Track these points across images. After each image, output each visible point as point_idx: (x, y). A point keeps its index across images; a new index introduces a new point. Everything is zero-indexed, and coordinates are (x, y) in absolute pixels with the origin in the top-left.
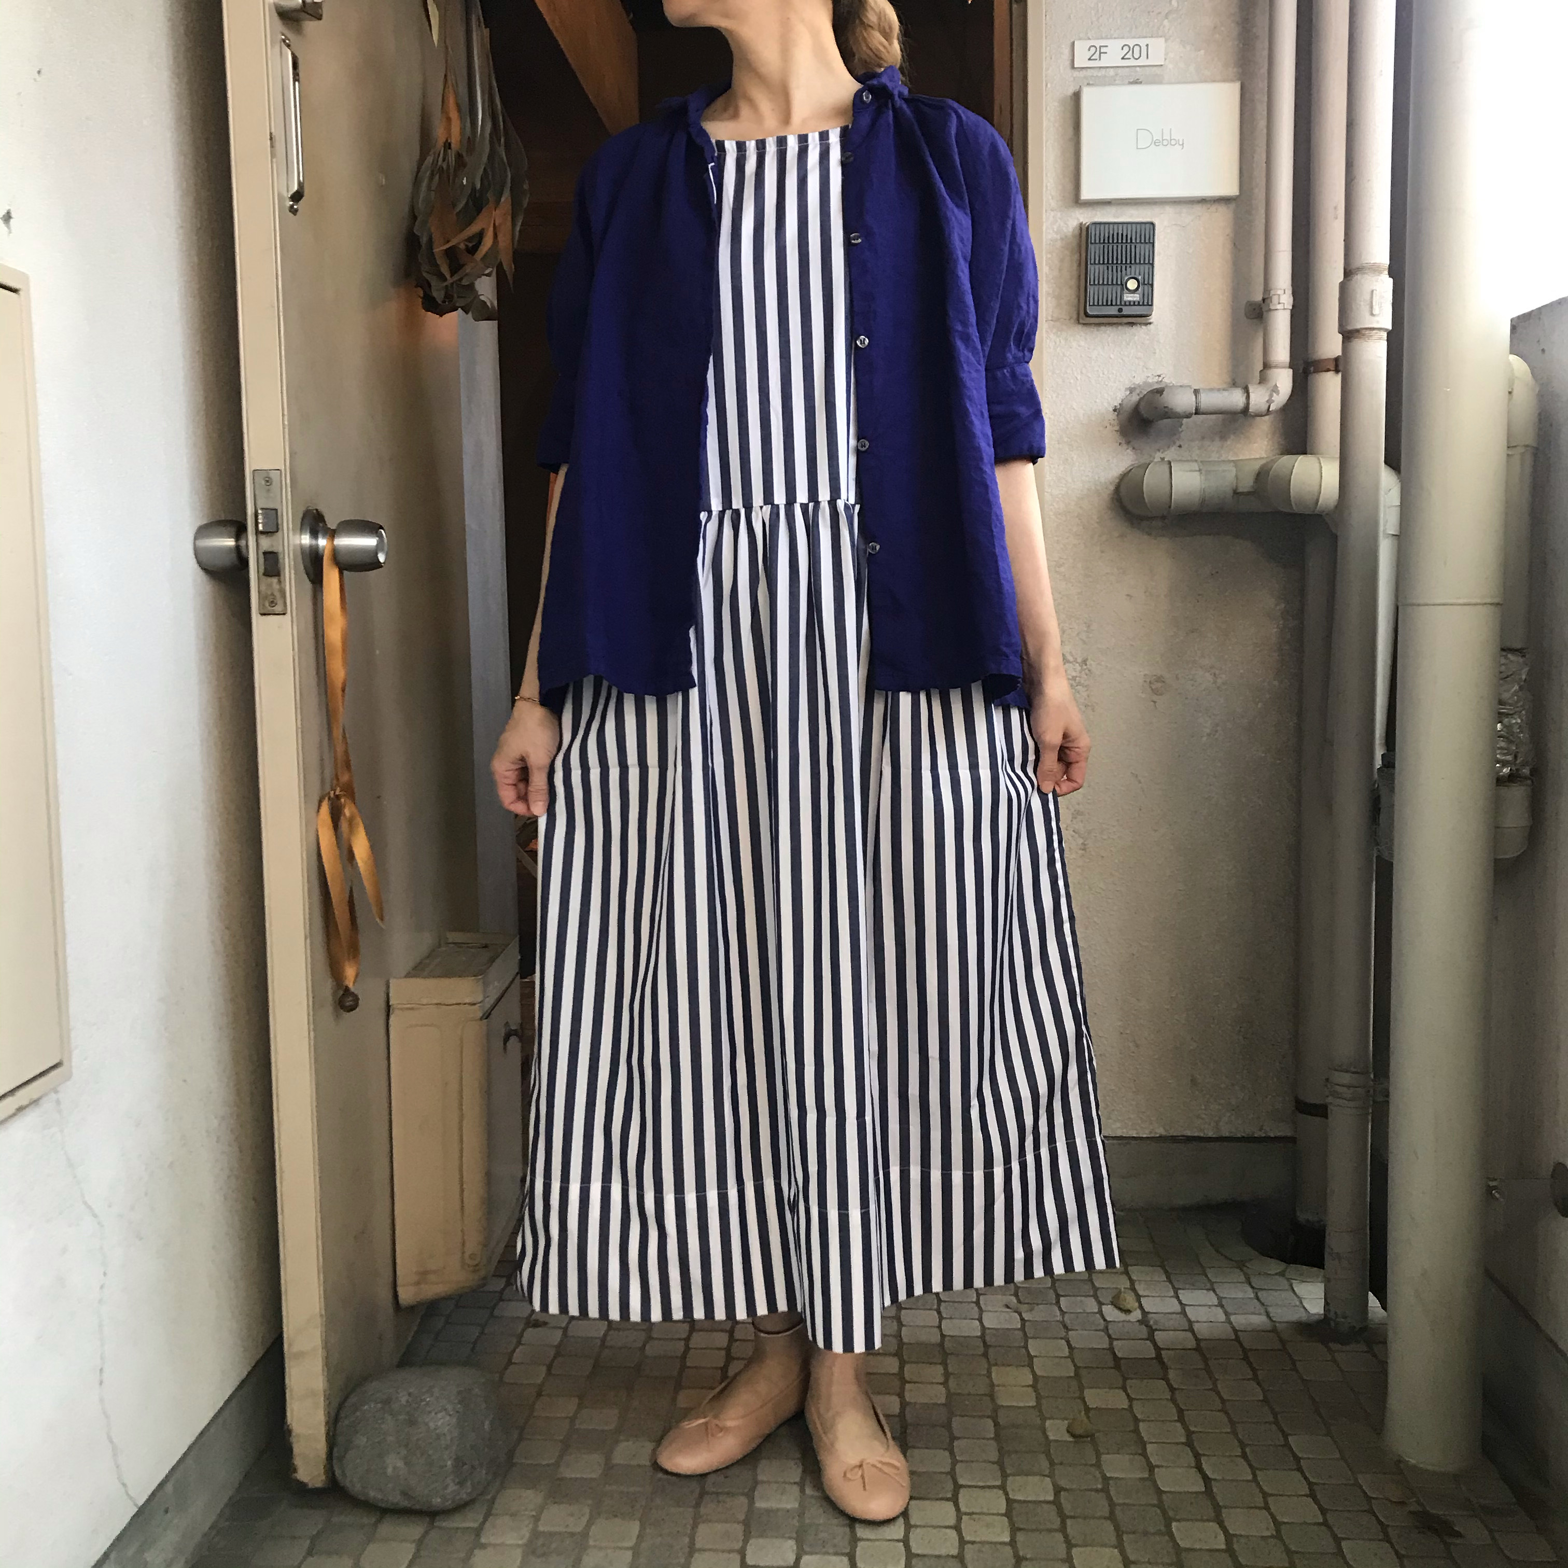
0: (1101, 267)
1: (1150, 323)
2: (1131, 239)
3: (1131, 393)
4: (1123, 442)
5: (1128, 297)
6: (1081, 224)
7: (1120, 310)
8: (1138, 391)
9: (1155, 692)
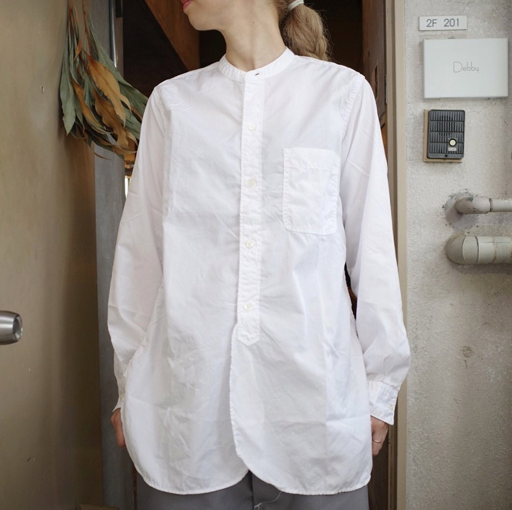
0: (436, 133)
1: (461, 163)
2: (452, 119)
3: (451, 198)
4: (448, 224)
5: (450, 149)
6: (425, 110)
7: (446, 156)
8: (455, 197)
9: (466, 356)
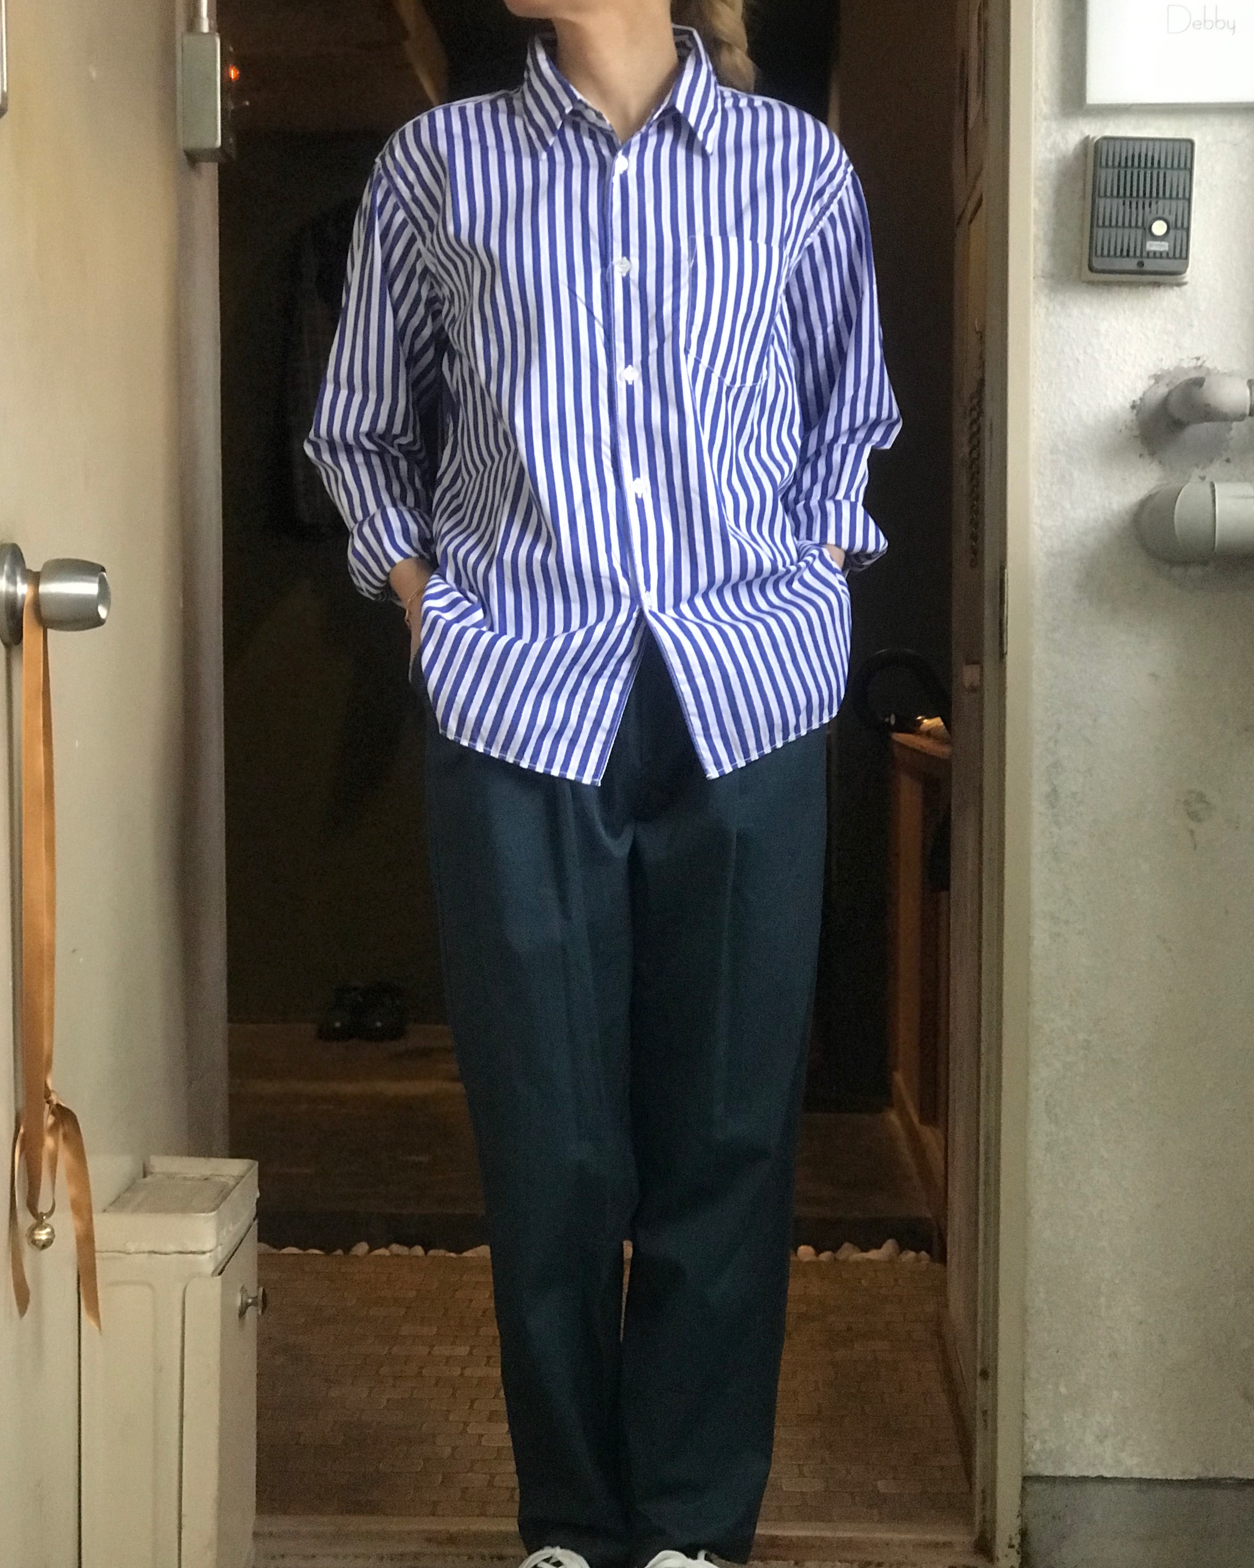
0: (1115, 201)
1: (1185, 283)
2: (1159, 162)
3: (1157, 382)
4: (1146, 452)
5: (1152, 246)
6: (1087, 138)
7: (1141, 264)
8: (1167, 380)
9: (1194, 816)
